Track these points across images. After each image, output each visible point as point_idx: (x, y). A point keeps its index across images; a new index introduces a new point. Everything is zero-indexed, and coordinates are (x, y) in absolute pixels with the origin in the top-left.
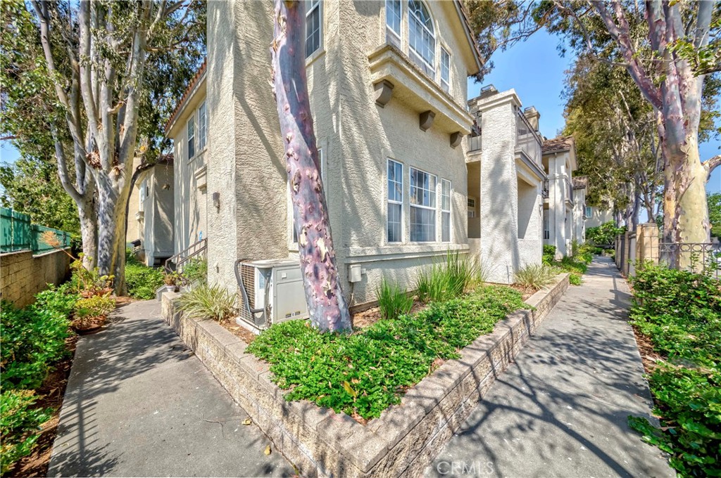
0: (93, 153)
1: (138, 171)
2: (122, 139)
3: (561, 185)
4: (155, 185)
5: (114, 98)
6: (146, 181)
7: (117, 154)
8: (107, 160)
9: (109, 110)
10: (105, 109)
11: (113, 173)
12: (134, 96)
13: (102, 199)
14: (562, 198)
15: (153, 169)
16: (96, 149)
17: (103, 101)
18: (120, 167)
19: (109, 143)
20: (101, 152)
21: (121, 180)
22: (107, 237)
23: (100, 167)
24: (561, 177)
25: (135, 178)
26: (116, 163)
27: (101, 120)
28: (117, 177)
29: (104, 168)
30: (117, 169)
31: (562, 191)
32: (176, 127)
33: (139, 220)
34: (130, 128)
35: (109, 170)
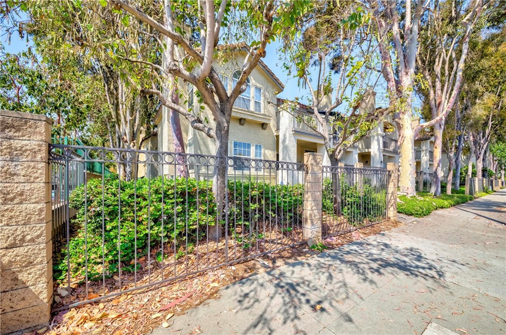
0: (124, 136)
1: (143, 141)
2: (135, 130)
3: (378, 141)
4: (151, 147)
5: (132, 114)
6: (147, 145)
7: (134, 136)
8: (130, 139)
9: (130, 118)
10: (129, 118)
11: (132, 144)
12: (139, 111)
13: (128, 156)
14: (379, 149)
15: (150, 138)
16: (125, 134)
17: (128, 115)
18: (134, 142)
19: (130, 132)
20: (127, 136)
21: (135, 147)
22: (130, 171)
23: (127, 142)
24: (378, 135)
25: (141, 144)
26: (133, 140)
27: (127, 122)
28: (134, 146)
29: (129, 142)
30: (133, 143)
31: (379, 144)
32: (158, 120)
33: (144, 166)
34: (138, 125)
35: (130, 143)
